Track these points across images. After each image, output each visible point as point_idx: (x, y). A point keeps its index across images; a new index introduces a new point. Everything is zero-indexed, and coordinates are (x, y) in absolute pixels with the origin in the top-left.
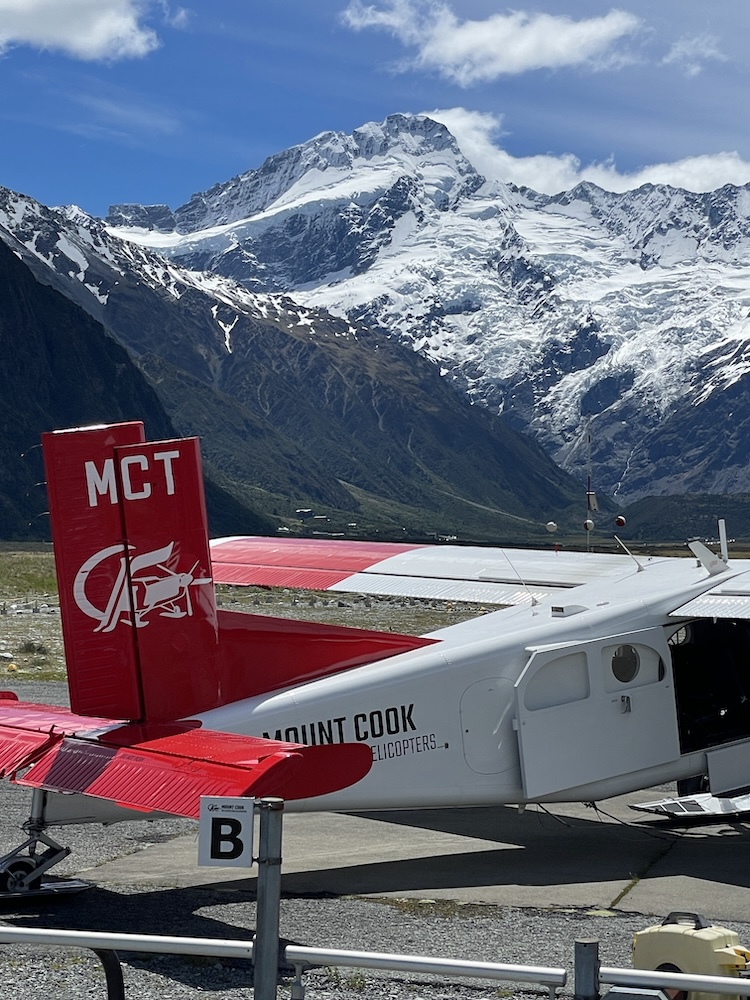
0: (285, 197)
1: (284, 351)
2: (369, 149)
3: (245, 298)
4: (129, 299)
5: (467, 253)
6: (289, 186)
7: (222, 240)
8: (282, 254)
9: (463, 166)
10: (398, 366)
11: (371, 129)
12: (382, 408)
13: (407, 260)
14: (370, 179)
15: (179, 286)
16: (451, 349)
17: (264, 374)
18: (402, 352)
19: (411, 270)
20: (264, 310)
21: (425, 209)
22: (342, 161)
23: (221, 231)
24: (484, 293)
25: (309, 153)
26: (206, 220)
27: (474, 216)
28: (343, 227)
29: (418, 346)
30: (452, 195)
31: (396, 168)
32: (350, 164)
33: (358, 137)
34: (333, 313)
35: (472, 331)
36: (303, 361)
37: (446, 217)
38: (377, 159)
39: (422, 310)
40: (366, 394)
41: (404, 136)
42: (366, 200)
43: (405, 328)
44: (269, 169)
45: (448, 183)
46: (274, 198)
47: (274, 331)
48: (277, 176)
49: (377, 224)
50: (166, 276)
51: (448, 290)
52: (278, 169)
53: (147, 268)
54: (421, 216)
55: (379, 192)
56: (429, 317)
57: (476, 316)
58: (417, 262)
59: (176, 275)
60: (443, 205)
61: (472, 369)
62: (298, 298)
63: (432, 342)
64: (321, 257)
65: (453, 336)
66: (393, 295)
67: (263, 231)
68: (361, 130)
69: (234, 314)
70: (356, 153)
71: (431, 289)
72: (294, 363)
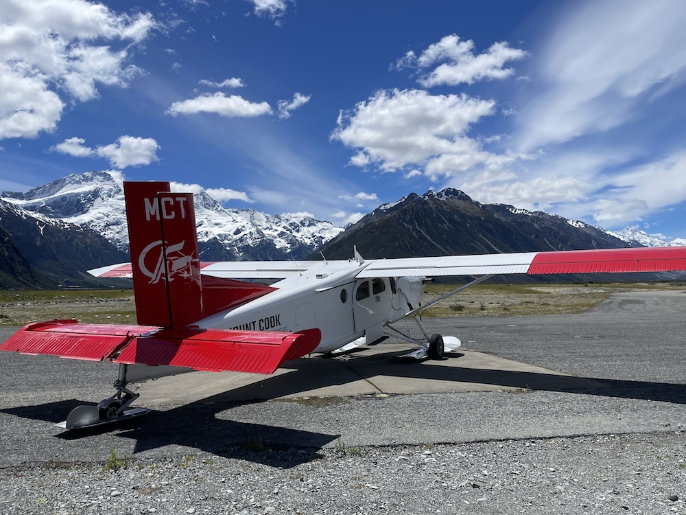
0: (60, 191)
1: (60, 235)
2: (86, 179)
3: (47, 219)
4: (8, 219)
5: (117, 209)
6: (62, 188)
7: (40, 203)
8: (60, 207)
9: (116, 186)
10: (97, 239)
11: (87, 174)
12: (91, 251)
13: (99, 210)
14: (87, 188)
15: (26, 215)
16: (112, 235)
17: (54, 241)
18: (97, 235)
19: (100, 213)
20: (53, 223)
21: (104, 197)
22: (79, 182)
23: (40, 200)
24: (122, 220)
25: (68, 180)
26: (35, 197)
27: (119, 199)
28: (79, 201)
29: (102, 234)
30: (112, 193)
31: (95, 185)
32: (81, 183)
33: (83, 176)
34: (75, 224)
35: (118, 230)
36: (66, 238)
37: (110, 199)
38: (89, 182)
39: (103, 224)
40: (86, 247)
41: (98, 176)
42: (86, 194)
43: (98, 229)
44: (55, 183)
45: (111, 190)
46: (57, 192)
47: (57, 229)
48: (58, 186)
49: (89, 200)
50: (21, 213)
51: (111, 219)
52: (58, 183)
53: (15, 210)
54: (103, 199)
55: (90, 191)
56: (105, 226)
57: (120, 226)
58: (102, 211)
59: (25, 212)
60: (110, 196)
61: (118, 241)
62: (65, 220)
63: (106, 233)
64: (72, 209)
65: (112, 231)
66: (94, 220)
67: (53, 201)
68: (85, 174)
69: (44, 224)
70: (83, 180)
71: (106, 219)
72: (63, 238)
